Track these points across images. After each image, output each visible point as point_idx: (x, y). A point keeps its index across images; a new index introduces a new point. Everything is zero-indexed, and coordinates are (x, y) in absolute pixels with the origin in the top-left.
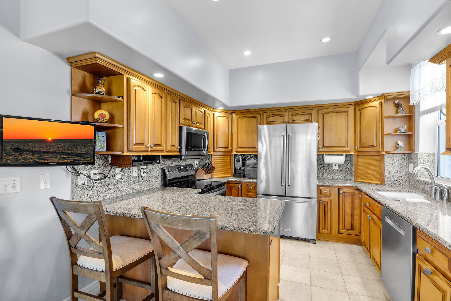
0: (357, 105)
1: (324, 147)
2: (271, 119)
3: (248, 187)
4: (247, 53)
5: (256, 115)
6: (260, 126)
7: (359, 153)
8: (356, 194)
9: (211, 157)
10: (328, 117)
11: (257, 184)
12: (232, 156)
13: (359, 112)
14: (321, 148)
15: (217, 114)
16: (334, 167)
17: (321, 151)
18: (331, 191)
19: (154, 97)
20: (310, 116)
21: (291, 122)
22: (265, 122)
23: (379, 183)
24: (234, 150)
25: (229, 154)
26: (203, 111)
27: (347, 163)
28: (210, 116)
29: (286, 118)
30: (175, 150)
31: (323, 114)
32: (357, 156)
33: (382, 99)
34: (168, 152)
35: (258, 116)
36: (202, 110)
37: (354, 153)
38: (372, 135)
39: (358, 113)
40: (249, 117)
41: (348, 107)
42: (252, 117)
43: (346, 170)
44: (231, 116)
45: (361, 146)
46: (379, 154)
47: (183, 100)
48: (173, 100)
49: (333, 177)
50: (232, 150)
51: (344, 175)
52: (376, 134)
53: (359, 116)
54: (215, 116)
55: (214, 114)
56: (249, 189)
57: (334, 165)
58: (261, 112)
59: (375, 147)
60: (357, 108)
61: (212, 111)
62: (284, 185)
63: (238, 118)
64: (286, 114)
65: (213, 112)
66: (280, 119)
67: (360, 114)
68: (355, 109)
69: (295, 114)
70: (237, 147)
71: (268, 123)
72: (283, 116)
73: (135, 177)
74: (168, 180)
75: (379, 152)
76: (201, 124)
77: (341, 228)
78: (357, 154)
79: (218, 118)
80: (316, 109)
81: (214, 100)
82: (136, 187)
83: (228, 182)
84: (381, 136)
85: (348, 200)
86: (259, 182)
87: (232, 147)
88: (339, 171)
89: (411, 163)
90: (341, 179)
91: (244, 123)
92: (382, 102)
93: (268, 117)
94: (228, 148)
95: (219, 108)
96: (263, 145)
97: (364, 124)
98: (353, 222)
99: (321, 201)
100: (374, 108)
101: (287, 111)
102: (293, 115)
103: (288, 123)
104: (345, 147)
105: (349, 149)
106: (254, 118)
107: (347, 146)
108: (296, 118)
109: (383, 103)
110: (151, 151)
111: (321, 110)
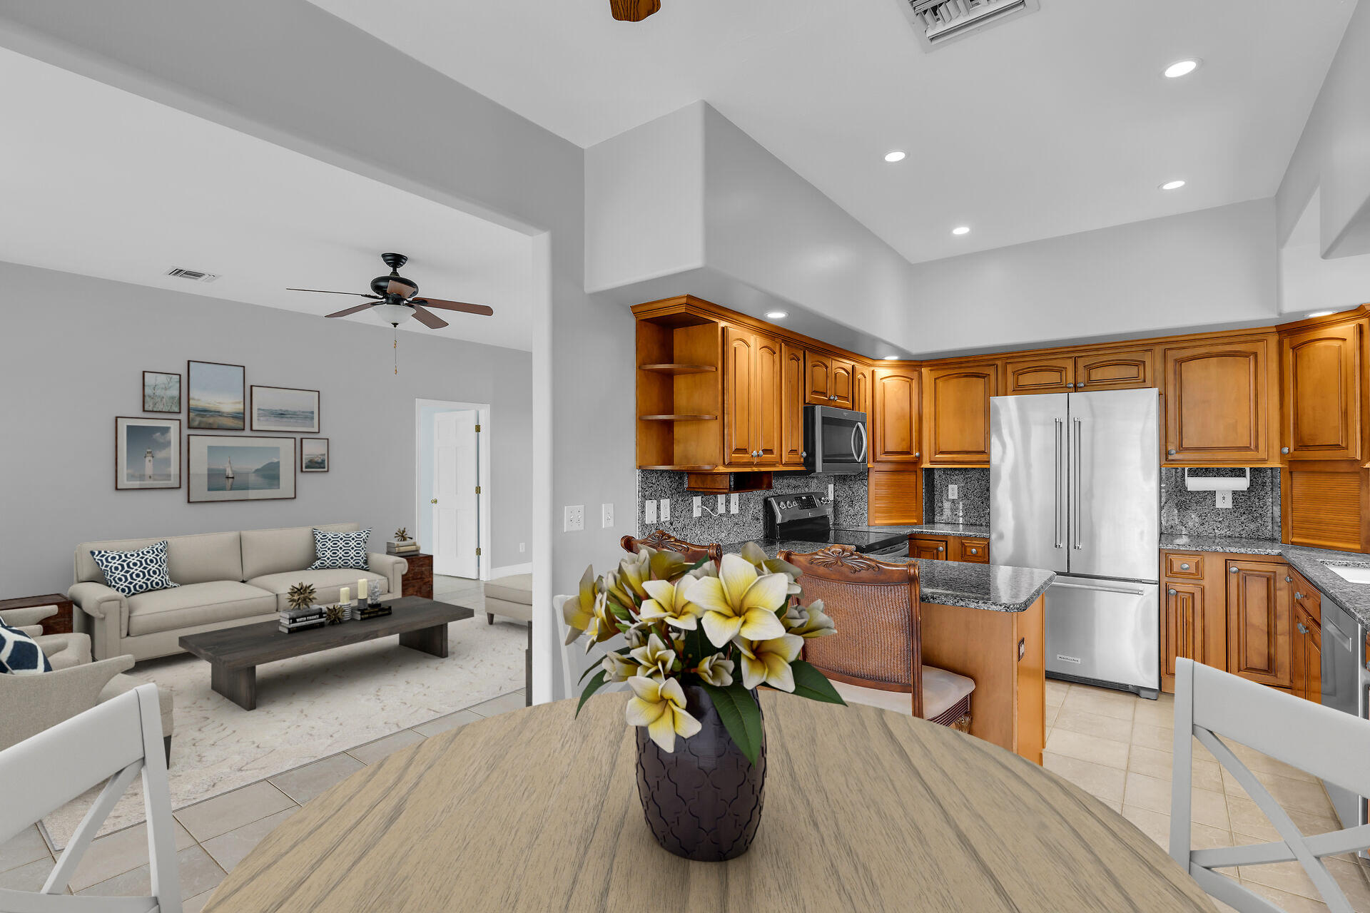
0: (1286, 335)
1: (1181, 448)
2: (1027, 380)
3: (965, 551)
4: (961, 231)
5: (986, 371)
6: (996, 401)
7: (1294, 465)
8: (1280, 575)
9: (868, 476)
10: (1194, 372)
11: (988, 543)
12: (919, 472)
13: (1291, 354)
14: (1173, 452)
15: (881, 372)
16: (1219, 505)
17: (1173, 460)
18: (1201, 565)
19: (762, 356)
20: (1141, 368)
21: (1082, 385)
22: (1010, 387)
23: (1358, 547)
24: (926, 458)
25: (911, 468)
26: (849, 367)
27: (1263, 493)
28: (865, 377)
29: (1068, 374)
30: (797, 460)
31: (1180, 362)
32: (1288, 475)
33: (1363, 316)
34: (786, 465)
35: (991, 371)
36: (848, 364)
37: (1280, 466)
38: (1335, 418)
39: (1289, 356)
40: (967, 376)
41: (1259, 341)
42: (976, 376)
43: (1260, 511)
44: (916, 373)
45: (1301, 445)
46: (1355, 468)
47: (811, 350)
48: (793, 354)
49: (1216, 531)
50: (920, 458)
51: (1254, 526)
52: (1345, 414)
53: (1291, 363)
54: (878, 377)
55: (873, 371)
56: (968, 553)
57: (1218, 497)
58: (999, 363)
59: (1343, 448)
60: (1286, 342)
61: (870, 365)
62: (1064, 545)
63: (935, 379)
64: (1069, 365)
65: (872, 368)
66: (1053, 377)
67: (1296, 357)
68: (1280, 344)
69: (1094, 363)
70: (933, 450)
71: (1019, 390)
72: (1060, 370)
73: (720, 515)
74: (778, 525)
75: (1355, 463)
76: (846, 398)
77: (1236, 666)
78: (1290, 468)
79: (884, 381)
80: (1158, 350)
81: (875, 341)
82: (723, 535)
83: (912, 537)
84: (1361, 420)
85: (1257, 591)
86: (993, 537)
87: (920, 450)
88: (1236, 515)
90: (1244, 536)
91: (951, 391)
92: (1361, 327)
93: (1018, 374)
94: (909, 453)
95: (886, 358)
96: (1004, 445)
97: (1307, 387)
98: (1272, 651)
99: (1172, 591)
100: (1340, 343)
101: (1072, 357)
102: (1089, 368)
103: (1076, 388)
104: (1251, 450)
105: (1262, 454)
106: (978, 377)
107: (1257, 447)
108: (1097, 374)
109: (1365, 328)
110: (758, 465)
111: (1173, 352)
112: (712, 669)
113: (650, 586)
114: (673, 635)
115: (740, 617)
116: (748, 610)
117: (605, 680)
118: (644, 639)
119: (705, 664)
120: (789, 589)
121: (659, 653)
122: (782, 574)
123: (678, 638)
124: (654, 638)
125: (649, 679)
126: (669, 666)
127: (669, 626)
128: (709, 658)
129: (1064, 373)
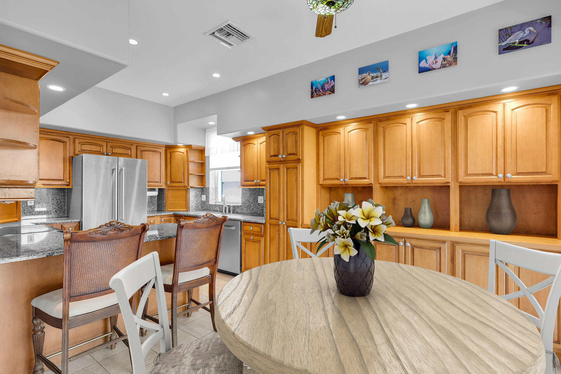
5: (64, 139)
7: (169, 187)
8: (172, 220)
10: (145, 155)
18: (155, 220)
20: (129, 150)
21: (110, 154)
22: (77, 150)
23: (185, 209)
27: (159, 195)
29: (104, 149)
31: (142, 151)
32: (167, 190)
33: (188, 148)
35: (67, 140)
37: (165, 188)
39: (169, 154)
40: (53, 140)
41: (160, 148)
42: (58, 141)
45: (172, 182)
46: (186, 188)
51: (153, 207)
52: (183, 173)
53: (169, 157)
58: (71, 137)
59: (183, 183)
60: (168, 150)
64: (104, 144)
66: (97, 148)
68: (166, 151)
69: (114, 146)
72: (101, 146)
75: (185, 186)
80: (135, 145)
84: (187, 175)
89: (204, 194)
93: (81, 143)
97: (174, 164)
100: (182, 154)
101: (105, 142)
102: (112, 147)
103: (107, 155)
105: (162, 184)
106: (60, 141)
107: (160, 182)
108: (116, 151)
109: (188, 151)
111: (140, 147)
112: (360, 235)
113: (340, 212)
114: (348, 226)
115: (368, 219)
116: (371, 217)
117: (326, 241)
118: (339, 227)
119: (359, 234)
120: (382, 212)
121: (344, 231)
122: (380, 207)
123: (350, 227)
124: (342, 227)
125: (342, 239)
126: (347, 235)
127: (347, 223)
128: (359, 232)
129: (102, 147)
